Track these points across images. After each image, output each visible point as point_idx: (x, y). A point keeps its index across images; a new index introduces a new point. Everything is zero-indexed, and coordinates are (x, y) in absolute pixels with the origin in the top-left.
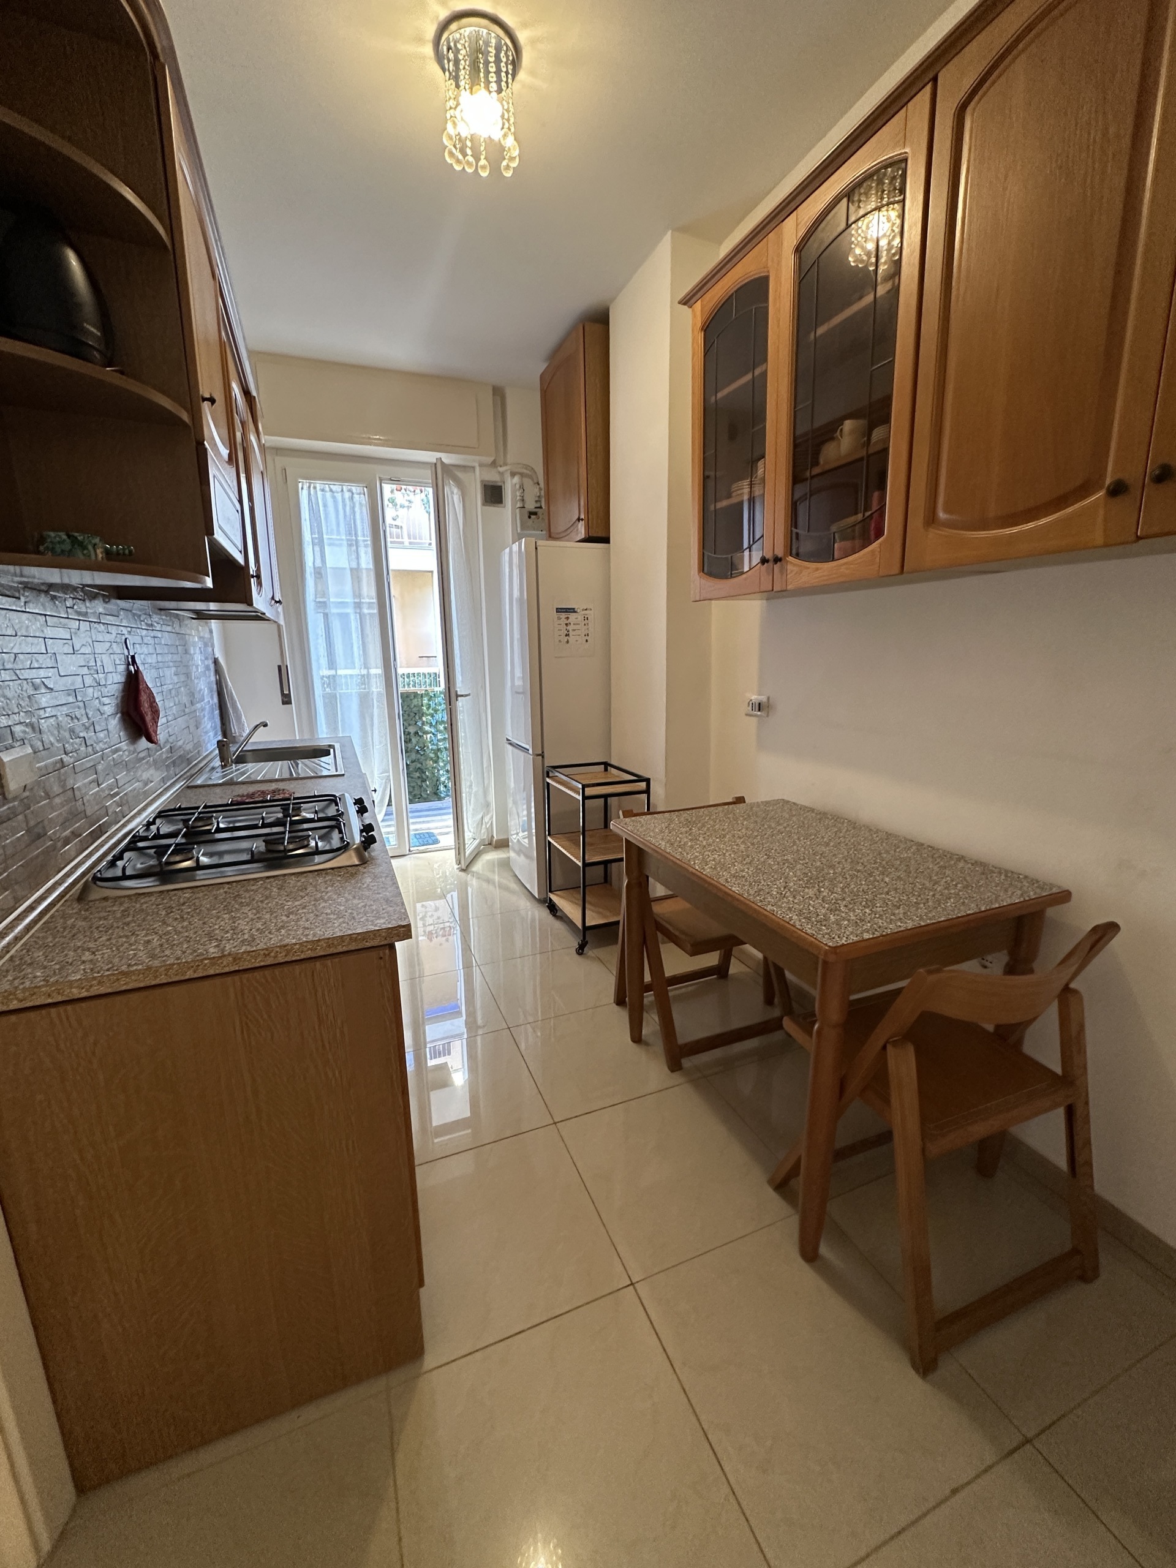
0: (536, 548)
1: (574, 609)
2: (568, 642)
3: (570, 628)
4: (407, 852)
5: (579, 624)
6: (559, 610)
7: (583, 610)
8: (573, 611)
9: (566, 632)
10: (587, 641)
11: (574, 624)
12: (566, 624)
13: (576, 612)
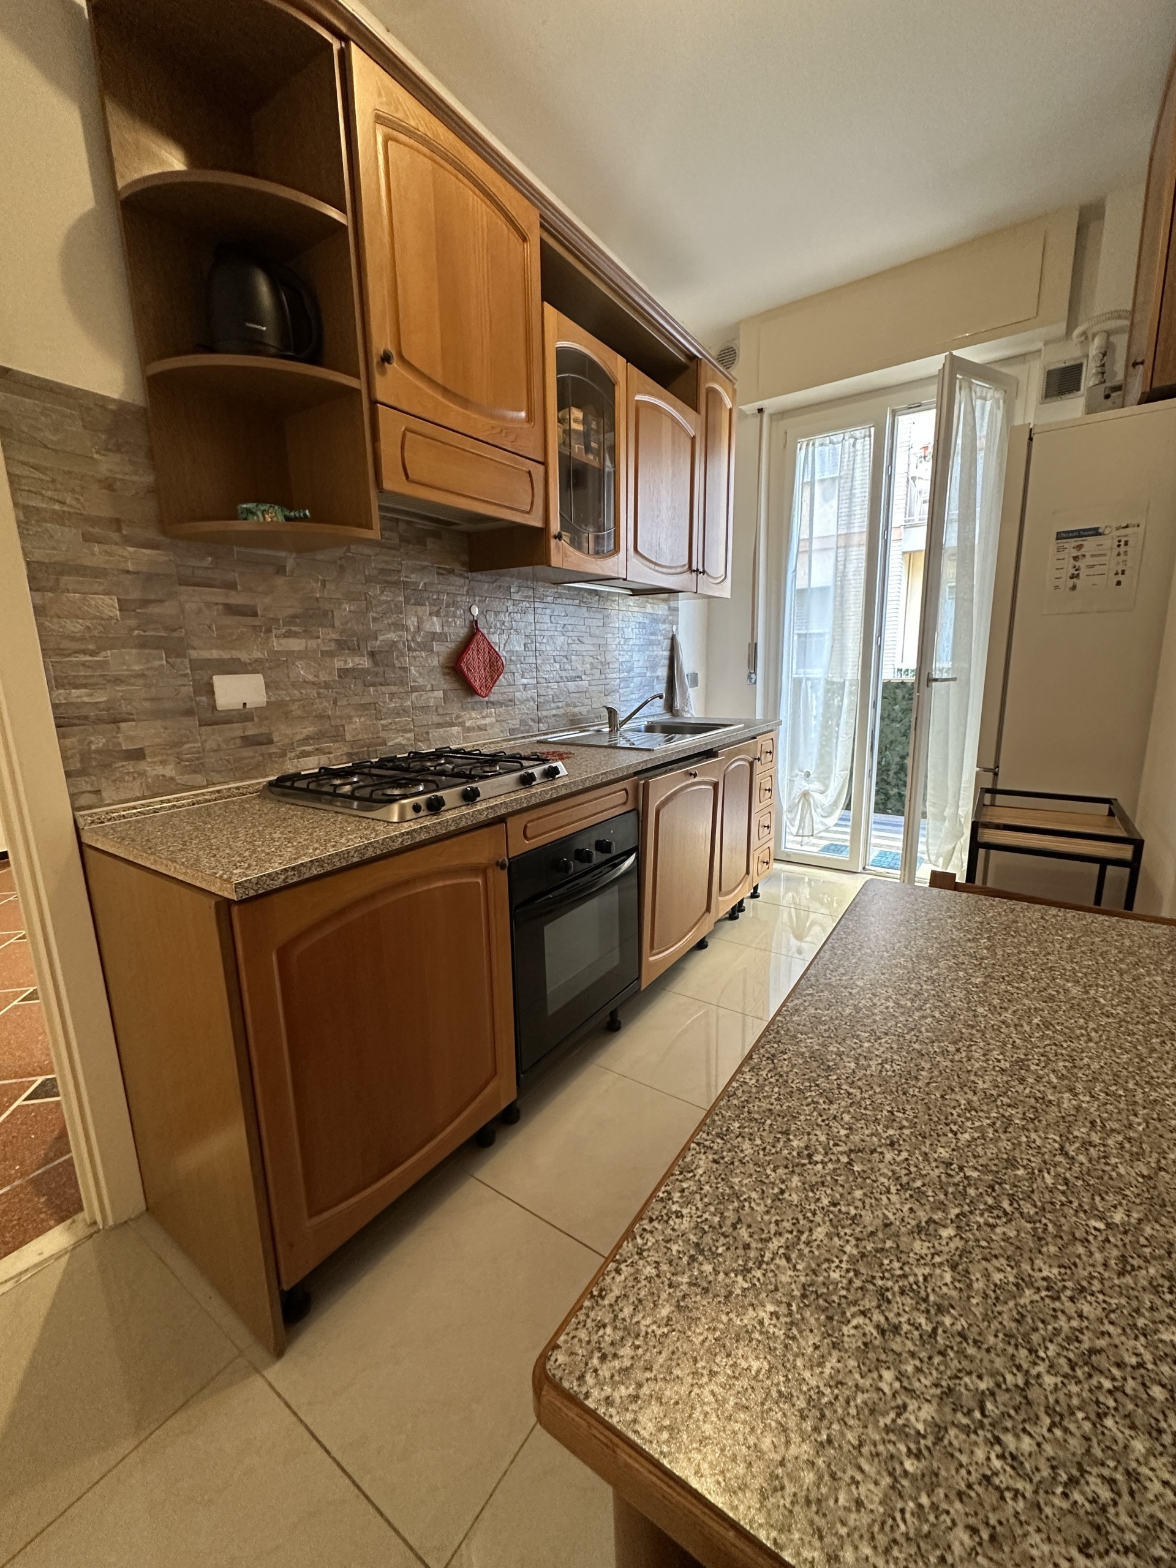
0: (1031, 439)
1: (1097, 529)
2: (1074, 588)
3: (1081, 564)
4: (860, 869)
5: (1105, 555)
6: (1060, 536)
7: (1118, 529)
8: (1096, 532)
9: (1073, 571)
10: (1119, 583)
11: (1092, 556)
12: (1076, 558)
13: (1100, 534)
